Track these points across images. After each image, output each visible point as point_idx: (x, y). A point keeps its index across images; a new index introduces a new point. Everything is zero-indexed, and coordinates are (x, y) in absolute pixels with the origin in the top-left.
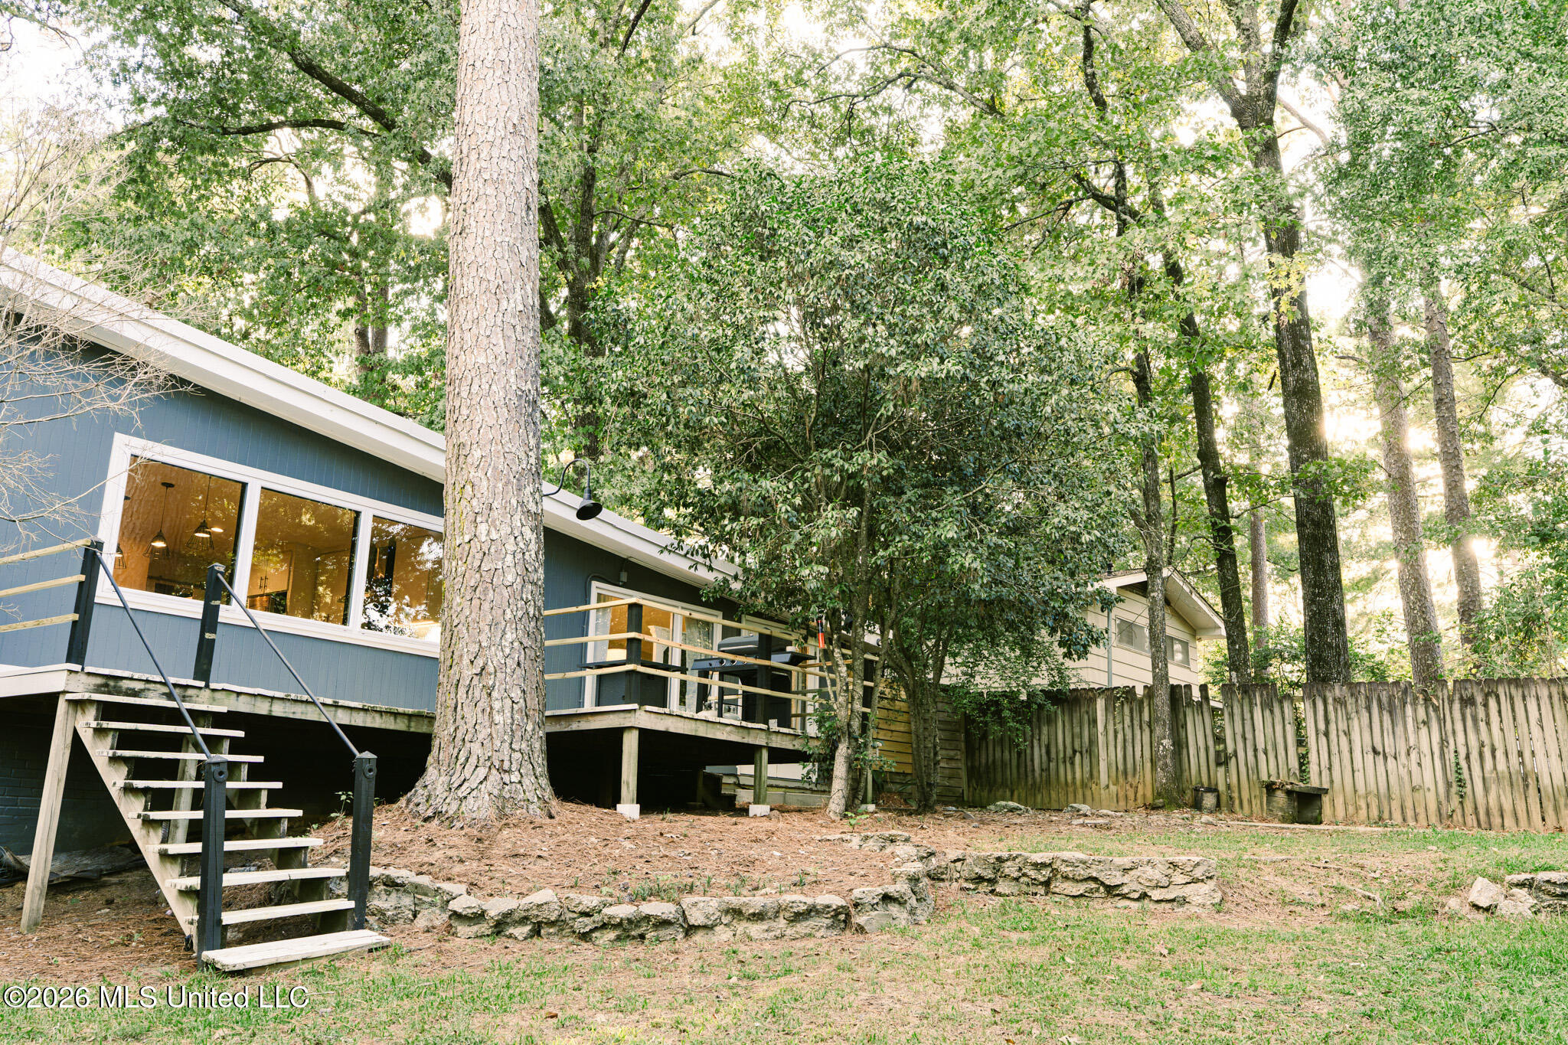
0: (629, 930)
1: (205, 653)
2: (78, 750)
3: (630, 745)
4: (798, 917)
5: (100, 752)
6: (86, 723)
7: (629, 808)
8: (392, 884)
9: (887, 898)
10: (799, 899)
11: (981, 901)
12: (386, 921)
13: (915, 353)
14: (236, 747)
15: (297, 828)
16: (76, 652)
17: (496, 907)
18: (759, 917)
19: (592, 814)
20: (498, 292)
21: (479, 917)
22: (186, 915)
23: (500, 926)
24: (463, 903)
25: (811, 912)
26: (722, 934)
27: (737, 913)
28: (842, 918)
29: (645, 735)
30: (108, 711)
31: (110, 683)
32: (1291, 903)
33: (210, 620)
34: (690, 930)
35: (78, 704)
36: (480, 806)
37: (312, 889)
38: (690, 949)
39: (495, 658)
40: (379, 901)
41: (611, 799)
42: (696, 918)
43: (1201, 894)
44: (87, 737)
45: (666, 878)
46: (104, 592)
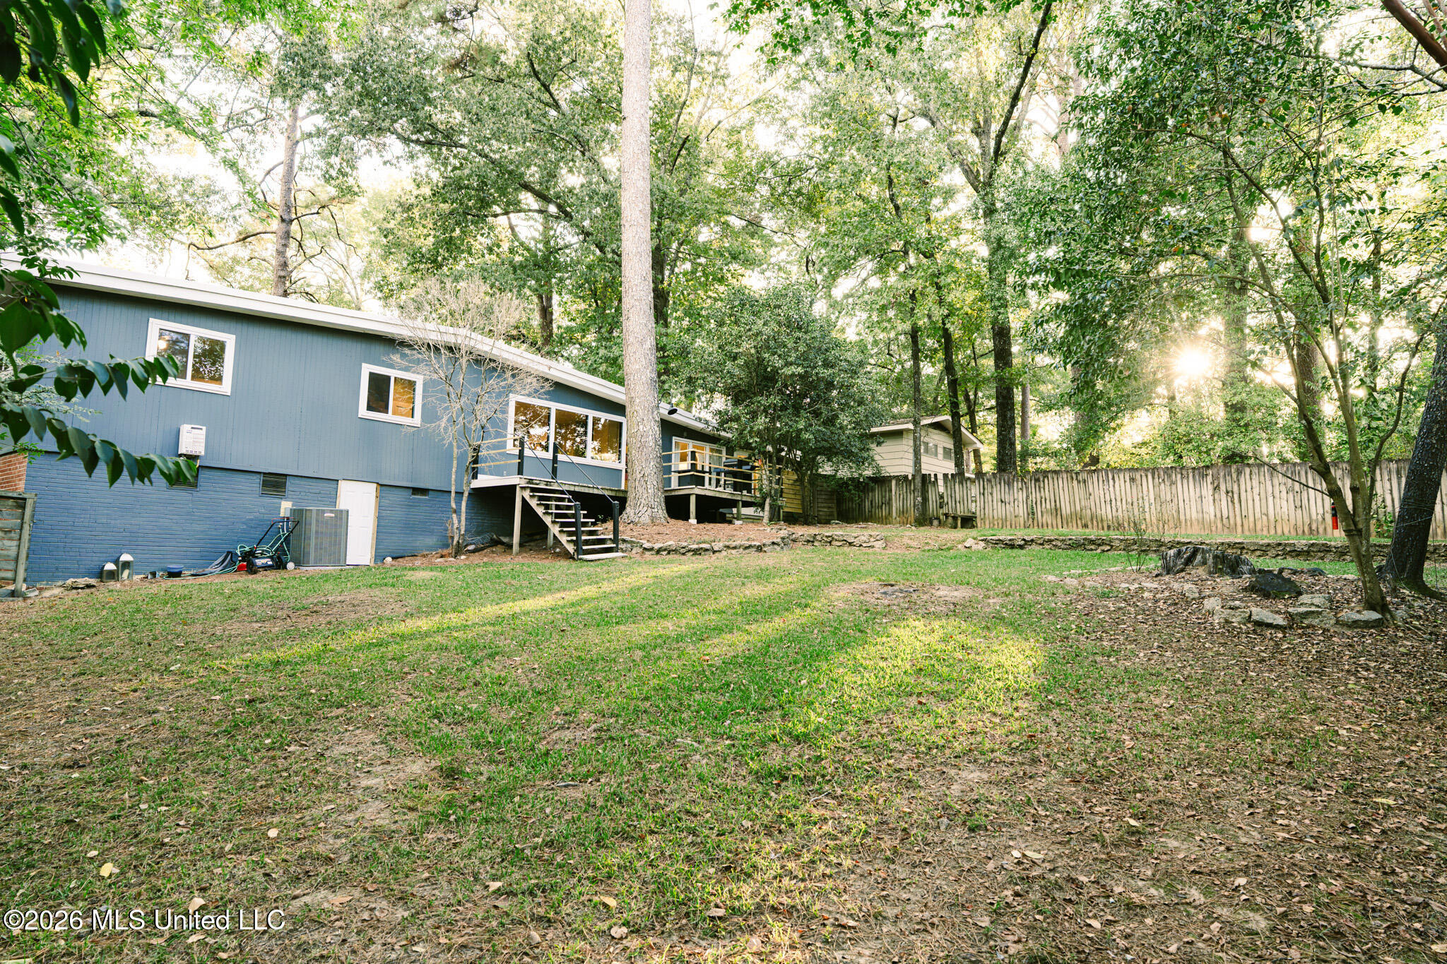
0: (696, 552)
1: (554, 471)
2: (524, 499)
3: (693, 500)
4: (746, 548)
5: (533, 503)
6: (527, 494)
7: (693, 521)
8: (624, 541)
9: (773, 543)
10: (747, 544)
11: (810, 547)
12: (623, 551)
13: (788, 364)
14: (569, 501)
15: (594, 524)
16: (520, 472)
17: (657, 546)
18: (735, 548)
19: (680, 523)
20: (642, 343)
21: (652, 549)
22: (571, 548)
23: (658, 552)
24: (647, 545)
25: (750, 547)
26: (724, 553)
27: (728, 547)
28: (760, 549)
29: (698, 496)
30: (533, 490)
31: (530, 481)
32: (908, 547)
33: (555, 460)
34: (714, 552)
35: (523, 488)
36: (645, 519)
37: (602, 541)
38: (714, 557)
39: (647, 471)
40: (621, 546)
41: (687, 518)
42: (716, 548)
43: (878, 544)
44: (527, 498)
45: (706, 538)
46: (527, 452)
